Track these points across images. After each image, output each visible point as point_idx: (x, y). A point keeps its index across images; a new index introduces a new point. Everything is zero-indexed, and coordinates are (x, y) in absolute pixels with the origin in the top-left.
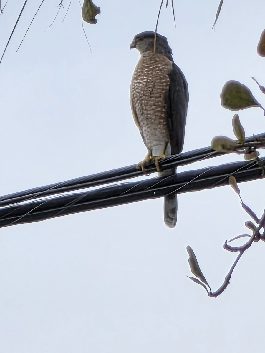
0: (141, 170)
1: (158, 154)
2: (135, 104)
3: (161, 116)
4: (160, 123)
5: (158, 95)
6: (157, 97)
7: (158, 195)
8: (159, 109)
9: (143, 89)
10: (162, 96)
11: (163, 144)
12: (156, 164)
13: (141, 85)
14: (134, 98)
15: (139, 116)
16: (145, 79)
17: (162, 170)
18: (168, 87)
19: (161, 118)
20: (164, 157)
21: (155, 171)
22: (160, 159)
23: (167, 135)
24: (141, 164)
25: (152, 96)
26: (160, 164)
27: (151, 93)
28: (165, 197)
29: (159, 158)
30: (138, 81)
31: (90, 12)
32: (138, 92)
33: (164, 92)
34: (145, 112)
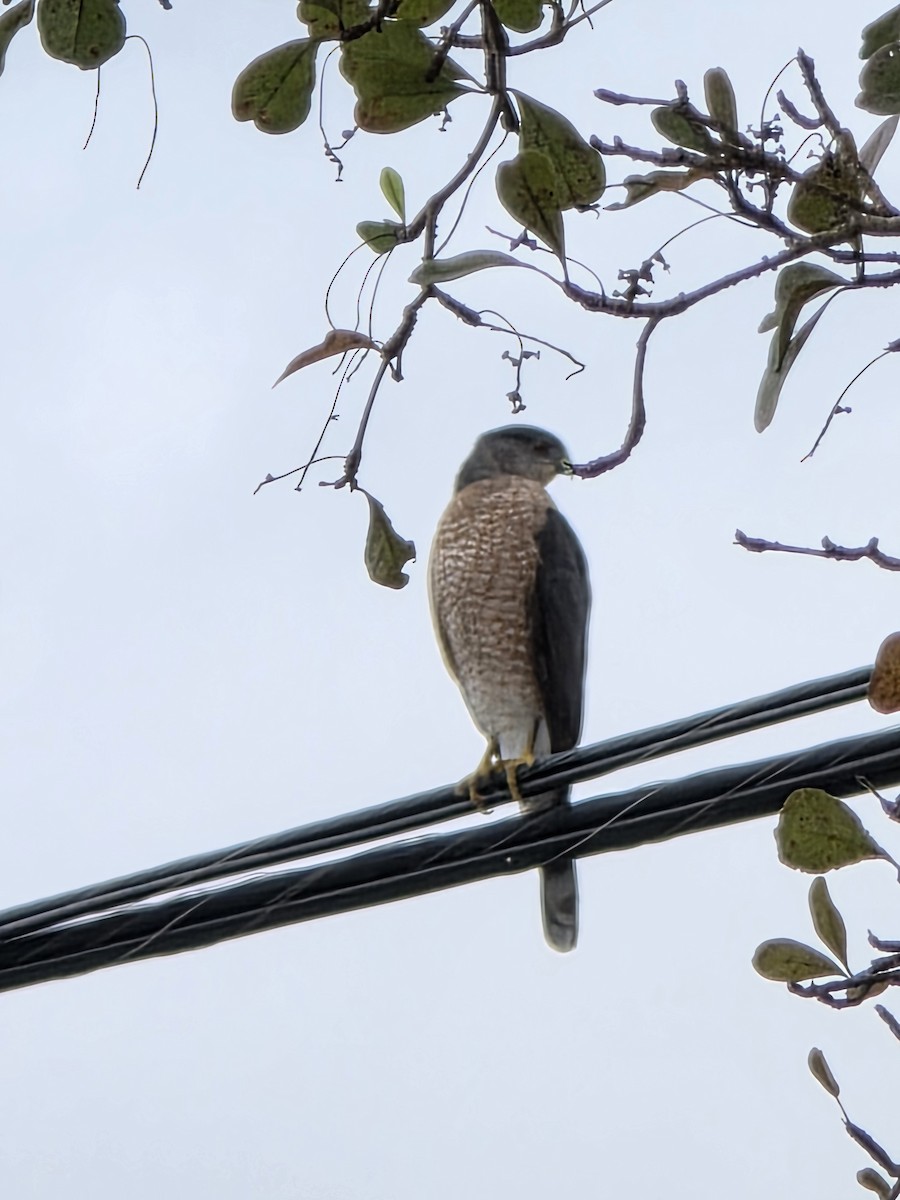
0: (468, 798)
1: (516, 753)
2: (446, 616)
3: (517, 652)
4: (515, 670)
5: (508, 593)
6: (506, 599)
7: (519, 864)
8: (511, 631)
9: (467, 575)
10: (521, 596)
11: (529, 722)
12: (510, 780)
13: (460, 564)
14: (443, 600)
15: (456, 648)
16: (471, 547)
17: (525, 795)
18: (533, 573)
19: (516, 655)
20: (530, 761)
21: (507, 799)
22: (520, 766)
23: (538, 701)
24: (471, 782)
25: (491, 594)
26: (520, 781)
27: (490, 586)
28: (541, 869)
29: (517, 764)
30: (454, 552)
31: (388, 553)
32: (452, 584)
33: (522, 584)
34: (474, 638)
